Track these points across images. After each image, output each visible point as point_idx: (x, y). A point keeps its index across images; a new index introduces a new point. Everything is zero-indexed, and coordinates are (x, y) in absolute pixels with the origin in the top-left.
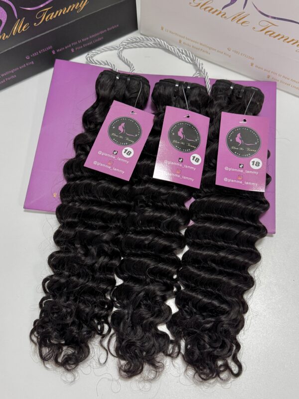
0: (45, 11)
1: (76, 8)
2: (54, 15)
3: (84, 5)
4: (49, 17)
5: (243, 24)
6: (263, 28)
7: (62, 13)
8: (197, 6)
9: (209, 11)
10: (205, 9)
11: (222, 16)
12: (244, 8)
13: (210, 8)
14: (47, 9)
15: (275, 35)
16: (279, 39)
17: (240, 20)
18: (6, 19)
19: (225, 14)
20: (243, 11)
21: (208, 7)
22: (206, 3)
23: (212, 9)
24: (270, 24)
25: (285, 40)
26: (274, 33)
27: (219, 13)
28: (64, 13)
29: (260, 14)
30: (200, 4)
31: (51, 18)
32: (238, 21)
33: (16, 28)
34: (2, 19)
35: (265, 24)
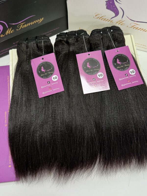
0: (22, 24)
1: (37, 22)
2: (27, 25)
3: (42, 20)
4: (24, 26)
5: (122, 25)
6: (132, 26)
7: (30, 24)
8: (98, 18)
9: (104, 20)
10: (102, 19)
11: (110, 22)
12: (122, 18)
13: (104, 19)
14: (23, 23)
15: (138, 29)
16: (140, 30)
17: (120, 23)
18: (2, 29)
19: (112, 21)
20: (121, 19)
21: (103, 18)
22: (102, 17)
23: (105, 19)
24: (136, 24)
25: (144, 30)
26: (138, 28)
27: (109, 21)
28: (31, 24)
29: (131, 20)
30: (99, 17)
31: (25, 27)
32: (119, 24)
33: (7, 32)
34: (1, 29)
35: (134, 24)
